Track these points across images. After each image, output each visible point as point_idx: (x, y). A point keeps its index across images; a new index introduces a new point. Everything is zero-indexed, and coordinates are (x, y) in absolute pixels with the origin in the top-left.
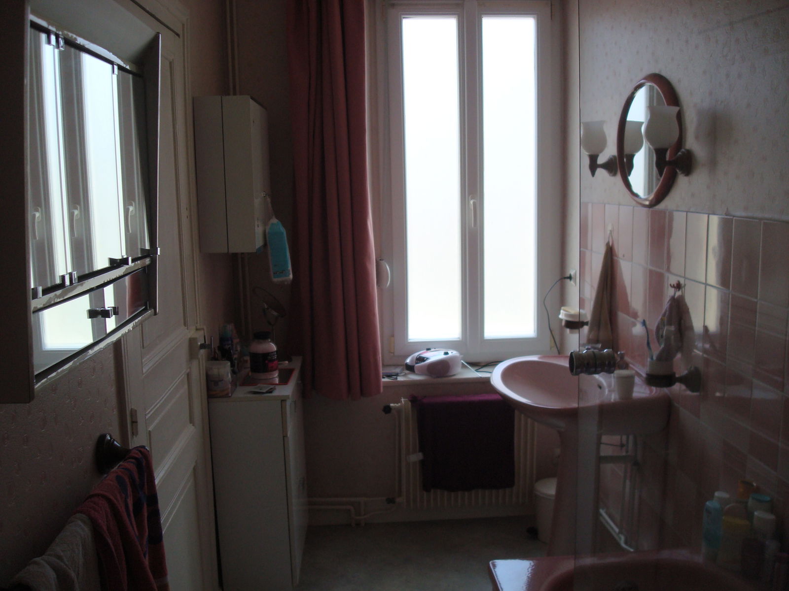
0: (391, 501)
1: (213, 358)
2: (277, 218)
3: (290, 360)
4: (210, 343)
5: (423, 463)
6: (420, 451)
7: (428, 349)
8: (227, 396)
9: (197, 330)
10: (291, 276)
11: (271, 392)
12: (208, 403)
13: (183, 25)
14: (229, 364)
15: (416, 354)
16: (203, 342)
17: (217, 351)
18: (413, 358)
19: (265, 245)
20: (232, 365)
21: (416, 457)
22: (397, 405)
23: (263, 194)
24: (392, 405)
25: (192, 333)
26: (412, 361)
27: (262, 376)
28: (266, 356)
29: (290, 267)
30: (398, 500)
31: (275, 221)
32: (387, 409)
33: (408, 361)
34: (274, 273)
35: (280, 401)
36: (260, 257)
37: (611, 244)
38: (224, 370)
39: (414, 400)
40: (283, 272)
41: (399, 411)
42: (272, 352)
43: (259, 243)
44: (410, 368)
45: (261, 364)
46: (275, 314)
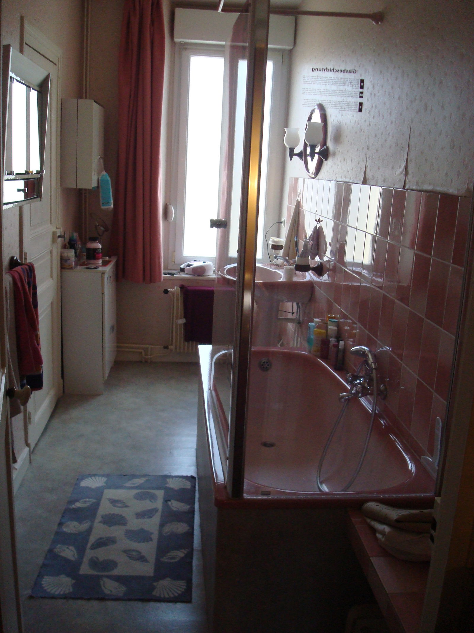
0: (166, 347)
1: (64, 247)
2: (106, 171)
3: (110, 257)
4: (64, 235)
5: (185, 324)
6: (184, 318)
7: (195, 261)
8: (72, 268)
9: (57, 228)
10: (112, 206)
11: (97, 268)
12: (61, 272)
13: (59, 59)
14: (74, 251)
15: (187, 263)
16: (60, 234)
17: (67, 244)
18: (185, 265)
19: (98, 187)
20: (76, 253)
21: (182, 321)
22: (172, 290)
23: (98, 157)
24: (169, 290)
25: (54, 229)
26: (184, 266)
27: (92, 261)
28: (95, 250)
29: (112, 201)
30: (170, 347)
31: (104, 173)
32: (166, 292)
33: (182, 266)
34: (102, 203)
35: (101, 273)
36: (95, 192)
37: (299, 201)
38: (71, 254)
39: (182, 287)
40: (108, 203)
41: (173, 293)
42: (99, 248)
43: (94, 184)
44: (182, 270)
45: (92, 255)
46: (102, 229)
